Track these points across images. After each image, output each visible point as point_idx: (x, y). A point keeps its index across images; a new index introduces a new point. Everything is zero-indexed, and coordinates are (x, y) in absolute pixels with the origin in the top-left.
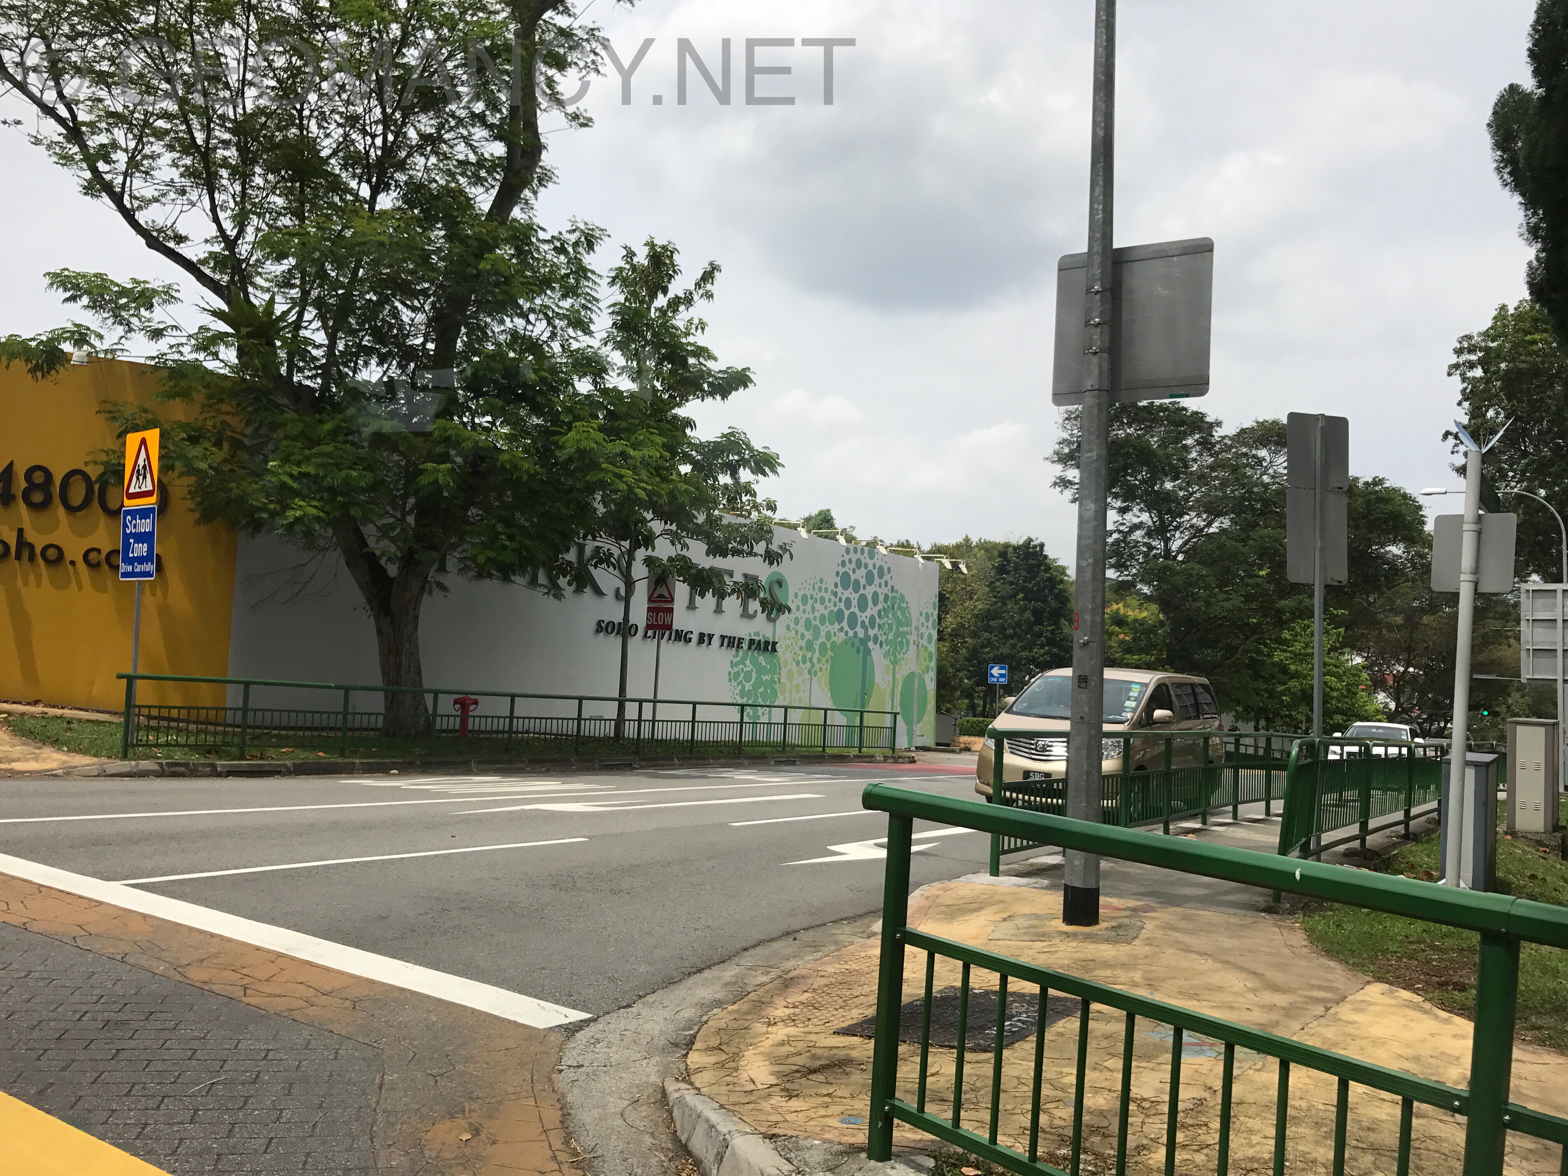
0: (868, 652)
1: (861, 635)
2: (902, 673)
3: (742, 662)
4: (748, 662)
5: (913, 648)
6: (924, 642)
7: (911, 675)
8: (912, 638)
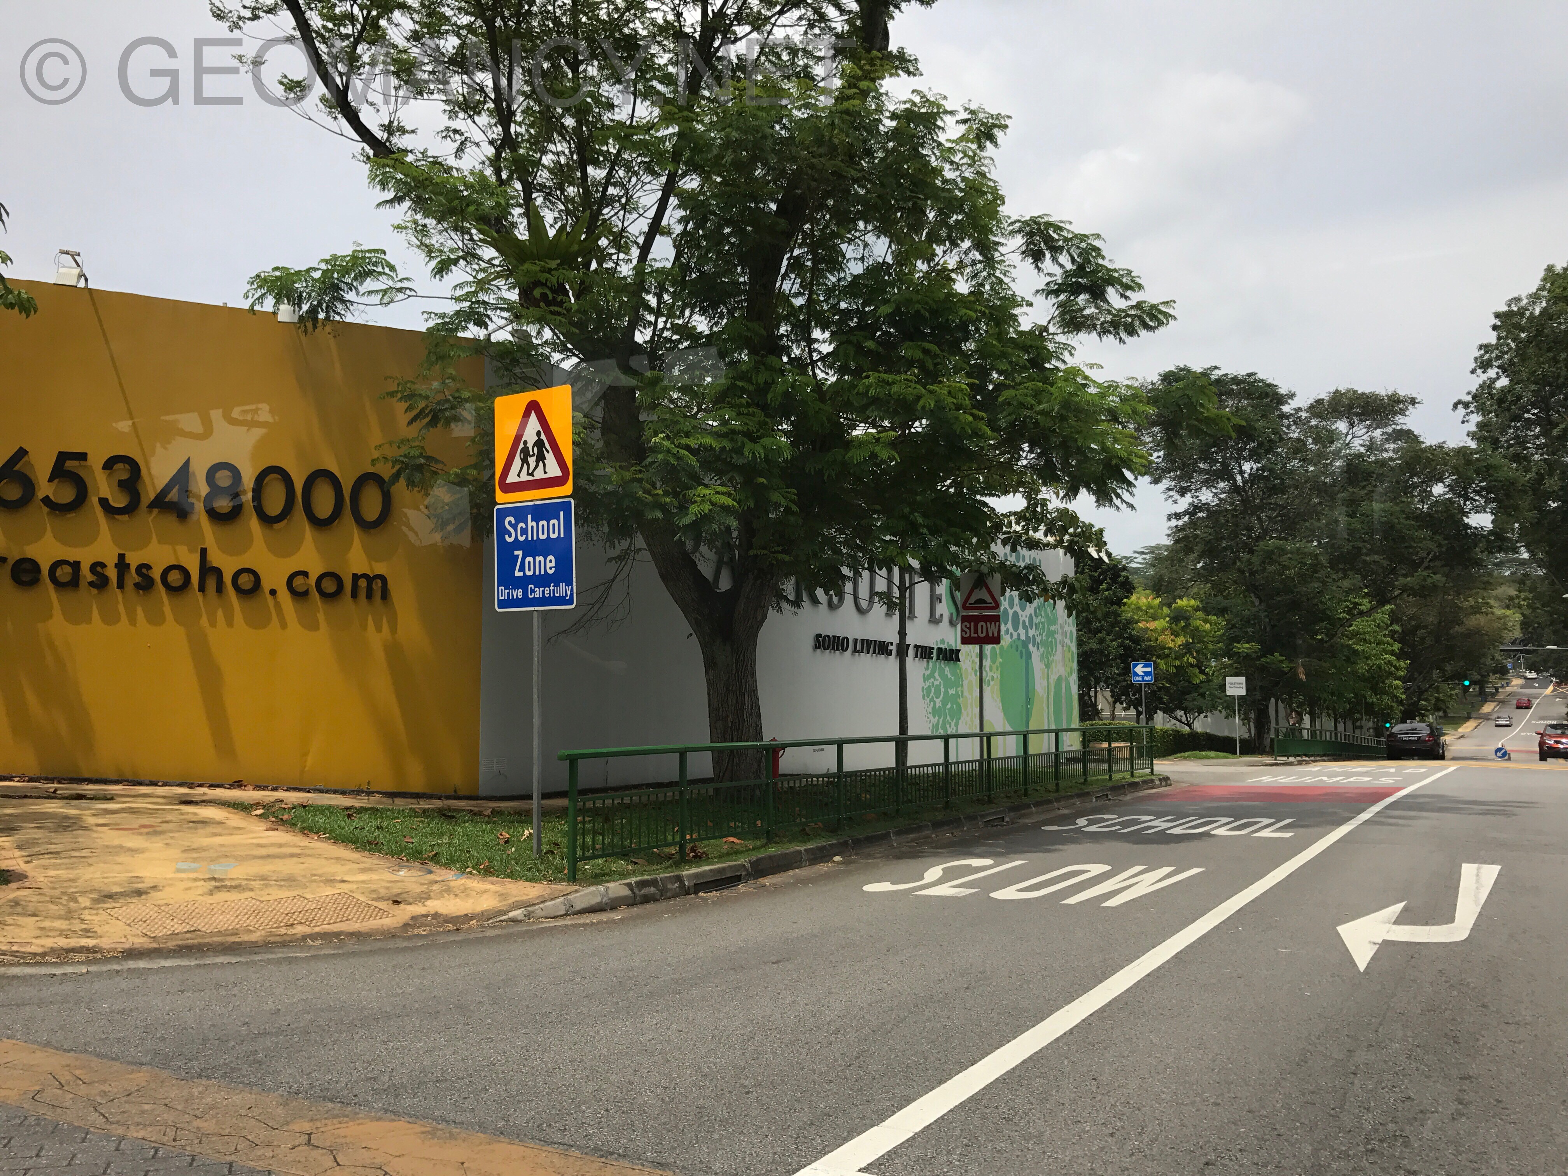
0: (1029, 655)
1: (1023, 637)
2: (1053, 678)
3: (932, 675)
4: (936, 675)
5: (1059, 647)
6: (1067, 641)
7: (1059, 679)
8: (1059, 637)
